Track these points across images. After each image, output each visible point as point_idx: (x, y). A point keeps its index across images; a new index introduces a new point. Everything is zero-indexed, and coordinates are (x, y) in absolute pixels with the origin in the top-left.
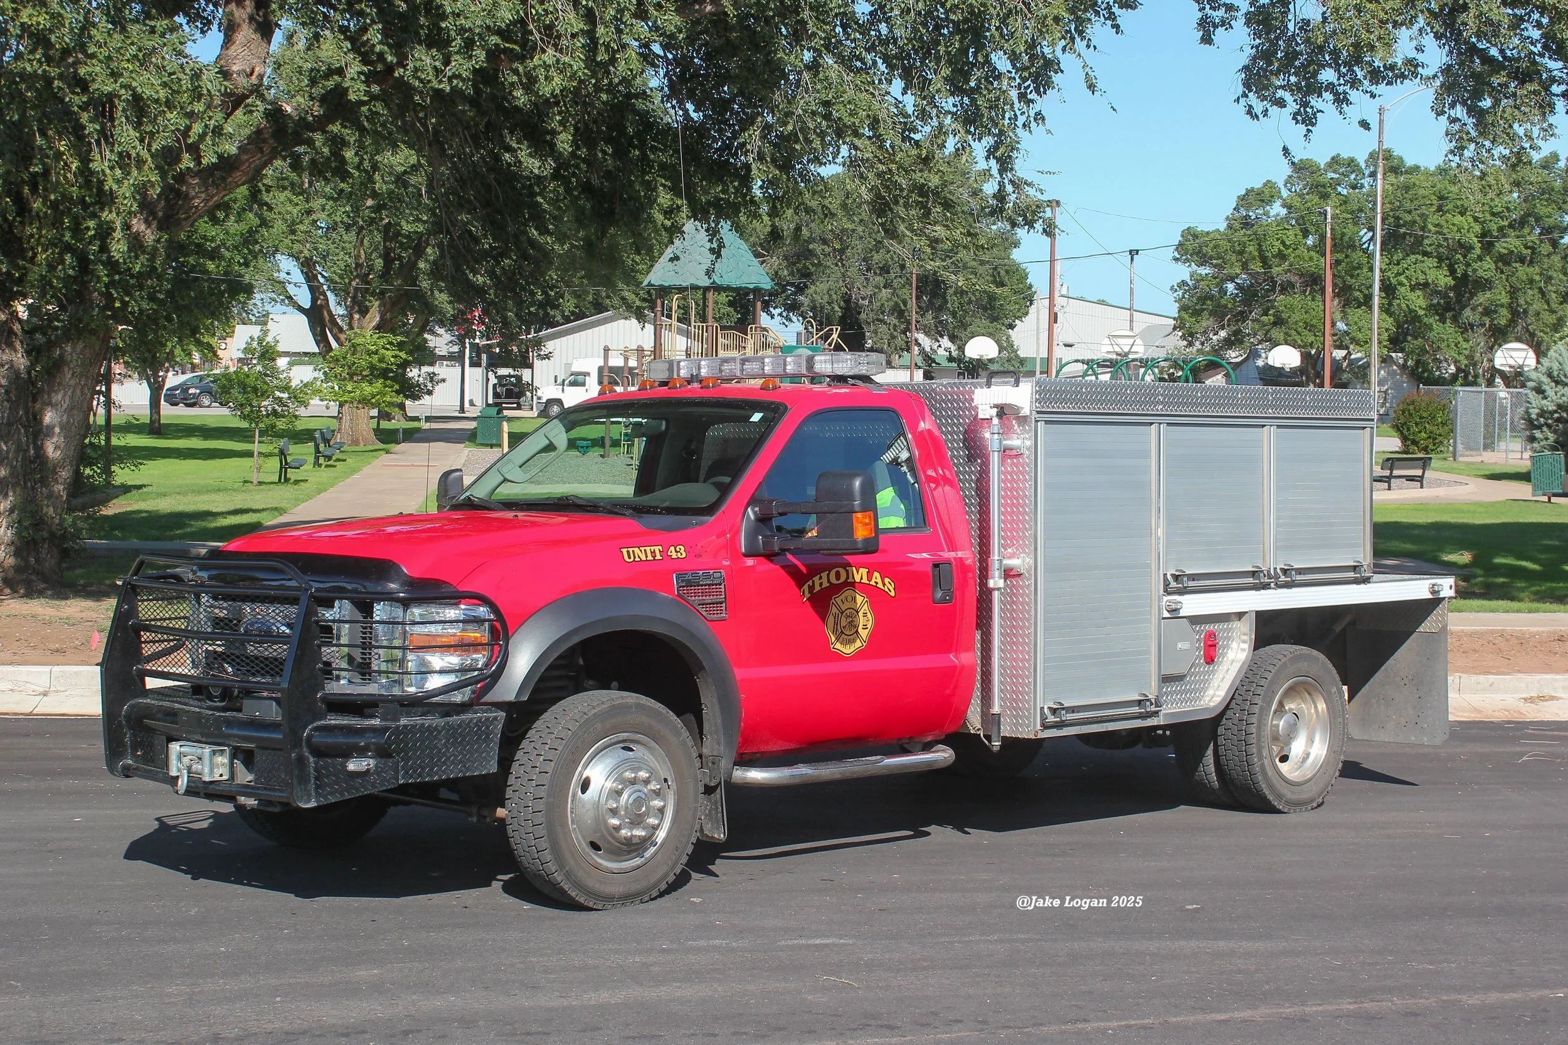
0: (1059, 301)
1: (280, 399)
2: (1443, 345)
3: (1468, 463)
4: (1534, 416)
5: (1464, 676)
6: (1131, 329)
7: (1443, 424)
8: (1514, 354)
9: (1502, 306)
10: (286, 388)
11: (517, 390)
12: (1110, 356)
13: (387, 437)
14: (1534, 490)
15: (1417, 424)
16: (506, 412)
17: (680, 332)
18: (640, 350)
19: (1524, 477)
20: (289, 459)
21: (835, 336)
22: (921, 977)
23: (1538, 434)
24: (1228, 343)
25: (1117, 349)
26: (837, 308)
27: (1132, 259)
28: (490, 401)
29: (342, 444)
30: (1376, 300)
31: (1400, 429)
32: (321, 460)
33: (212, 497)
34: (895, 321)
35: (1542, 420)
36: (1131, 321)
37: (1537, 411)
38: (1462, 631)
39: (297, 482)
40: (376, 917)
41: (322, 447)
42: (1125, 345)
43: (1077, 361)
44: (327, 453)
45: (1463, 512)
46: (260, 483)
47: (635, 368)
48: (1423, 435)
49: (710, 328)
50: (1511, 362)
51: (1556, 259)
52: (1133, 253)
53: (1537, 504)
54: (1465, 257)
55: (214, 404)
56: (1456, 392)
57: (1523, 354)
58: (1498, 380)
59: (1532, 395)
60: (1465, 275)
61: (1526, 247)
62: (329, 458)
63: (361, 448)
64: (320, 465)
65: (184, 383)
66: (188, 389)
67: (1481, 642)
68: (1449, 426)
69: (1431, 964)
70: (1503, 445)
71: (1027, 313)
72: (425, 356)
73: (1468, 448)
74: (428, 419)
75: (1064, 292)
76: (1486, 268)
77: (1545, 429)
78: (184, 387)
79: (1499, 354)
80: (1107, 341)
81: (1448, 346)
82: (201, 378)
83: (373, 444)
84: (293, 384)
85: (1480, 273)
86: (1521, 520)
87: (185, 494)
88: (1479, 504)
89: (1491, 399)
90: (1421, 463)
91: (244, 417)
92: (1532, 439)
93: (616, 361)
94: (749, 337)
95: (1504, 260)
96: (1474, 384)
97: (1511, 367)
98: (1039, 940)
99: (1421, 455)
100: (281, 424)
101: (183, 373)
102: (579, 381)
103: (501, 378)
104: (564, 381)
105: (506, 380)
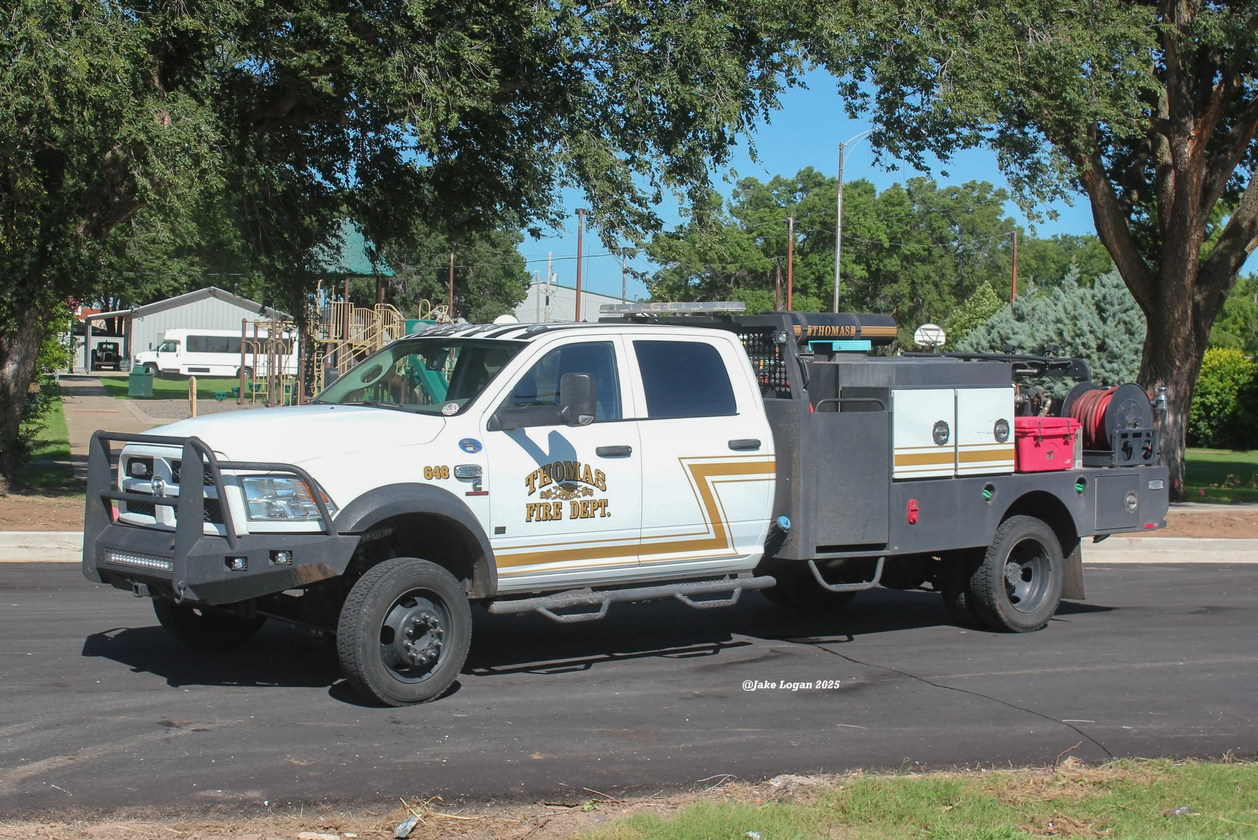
8: (929, 333)
9: (905, 296)
11: (114, 355)
50: (927, 339)
51: (947, 259)
57: (936, 333)
60: (878, 270)
61: (924, 250)
76: (892, 264)
79: (918, 332)
85: (889, 267)
95: (908, 259)
97: (926, 342)
102: (171, 348)
103: (101, 344)
104: (158, 347)
105: (104, 346)
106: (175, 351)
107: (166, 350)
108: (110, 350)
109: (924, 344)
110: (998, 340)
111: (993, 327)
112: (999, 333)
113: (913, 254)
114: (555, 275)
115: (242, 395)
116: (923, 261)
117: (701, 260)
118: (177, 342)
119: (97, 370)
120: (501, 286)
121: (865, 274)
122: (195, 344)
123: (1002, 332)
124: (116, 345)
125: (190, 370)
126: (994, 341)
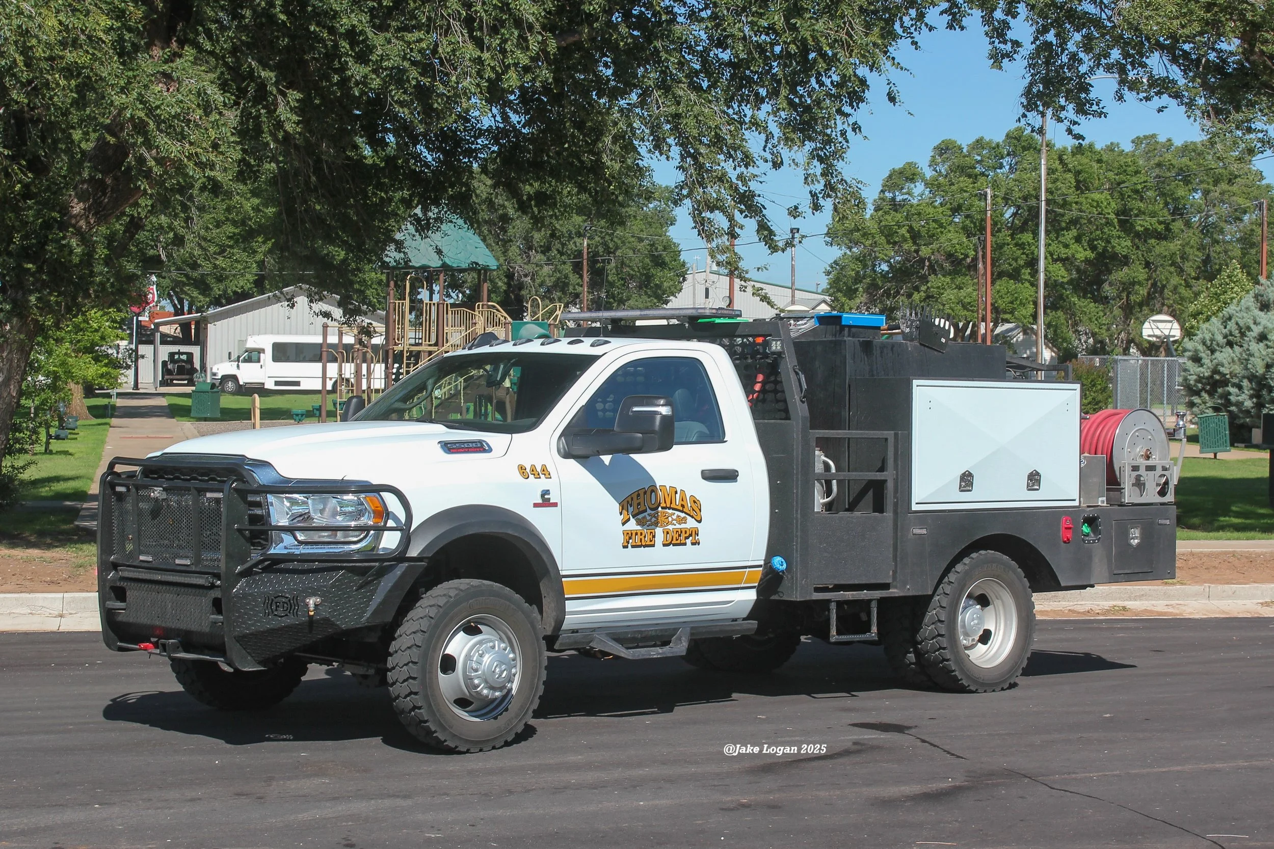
0: (711, 277)
2: (1085, 319)
4: (1192, 382)
8: (1160, 325)
9: (1140, 281)
11: (188, 366)
14: (1202, 450)
19: (1193, 438)
23: (1196, 400)
27: (793, 237)
35: (1200, 385)
37: (1195, 377)
50: (1158, 332)
52: (794, 231)
54: (1104, 233)
57: (1169, 325)
59: (1190, 364)
60: (1105, 251)
61: (1160, 223)
67: (1218, 560)
76: (1122, 245)
77: (1203, 394)
79: (1146, 325)
81: (1090, 319)
85: (1118, 250)
92: (1191, 404)
95: (1140, 236)
97: (1157, 337)
102: (254, 358)
103: (172, 355)
104: (239, 357)
105: (176, 357)
106: (259, 361)
107: (249, 360)
108: (183, 361)
109: (1154, 339)
110: (1236, 333)
111: (1230, 318)
112: (1237, 324)
113: (1146, 229)
115: (324, 413)
116: (1160, 237)
117: (889, 242)
118: (261, 351)
119: (168, 385)
120: (649, 277)
122: (282, 353)
123: (1241, 324)
124: (190, 355)
125: (277, 383)
126: (1231, 335)
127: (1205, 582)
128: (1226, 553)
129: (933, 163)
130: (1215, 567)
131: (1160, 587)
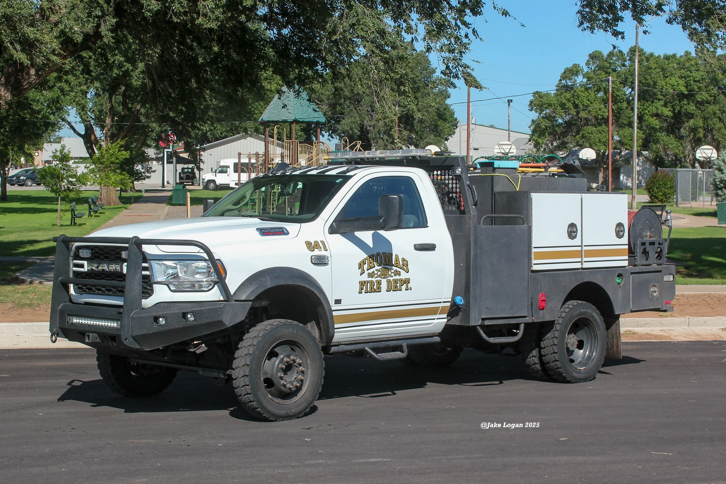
0: (472, 126)
1: (71, 182)
3: (684, 208)
4: (718, 183)
5: (691, 317)
6: (509, 141)
7: (671, 188)
8: (706, 151)
9: (700, 127)
10: (75, 176)
11: (192, 175)
12: (499, 155)
13: (126, 201)
14: (719, 221)
15: (657, 188)
16: (187, 187)
17: (278, 145)
18: (257, 154)
19: (714, 214)
20: (76, 213)
21: (358, 146)
22: (427, 477)
23: (720, 192)
24: (559, 148)
25: (503, 151)
26: (356, 131)
27: (509, 105)
28: (178, 181)
29: (103, 205)
30: (636, 125)
31: (649, 190)
32: (92, 213)
33: (37, 233)
34: (387, 138)
35: (722, 185)
36: (509, 136)
37: (719, 180)
38: (689, 295)
39: (80, 225)
40: (142, 451)
41: (92, 206)
42: (506, 149)
43: (482, 157)
44: (95, 210)
45: (683, 233)
46: (61, 226)
47: (254, 164)
48: (661, 193)
49: (294, 143)
50: (705, 155)
52: (510, 101)
53: (721, 228)
54: (680, 102)
55: (33, 185)
56: (677, 171)
57: (711, 151)
58: (697, 165)
59: (717, 172)
60: (680, 112)
62: (96, 212)
63: (112, 206)
64: (92, 216)
65: (18, 174)
66: (20, 177)
67: (699, 300)
68: (673, 188)
69: (688, 467)
70: (701, 198)
71: (454, 133)
72: (144, 159)
73: (683, 200)
74: (146, 191)
75: (473, 122)
76: (690, 108)
78: (18, 176)
79: (698, 151)
80: (497, 147)
82: (27, 171)
83: (118, 204)
84: (78, 174)
85: (688, 110)
86: (713, 237)
87: (22, 232)
88: (690, 228)
89: (695, 174)
90: (660, 208)
91: (53, 191)
92: (717, 195)
93: (245, 160)
94: (314, 147)
96: (685, 167)
97: (704, 158)
98: (486, 457)
99: (659, 204)
100: (72, 195)
101: (16, 168)
102: (224, 170)
103: (183, 169)
104: (216, 170)
105: (186, 170)
106: (226, 172)
107: (221, 172)
108: (189, 172)
113: (703, 99)
114: (474, 119)
116: (711, 103)
118: (227, 167)
121: (670, 114)
125: (236, 184)
127: (687, 315)
128: (704, 295)
129: (587, 64)
130: (696, 305)
131: (657, 319)
